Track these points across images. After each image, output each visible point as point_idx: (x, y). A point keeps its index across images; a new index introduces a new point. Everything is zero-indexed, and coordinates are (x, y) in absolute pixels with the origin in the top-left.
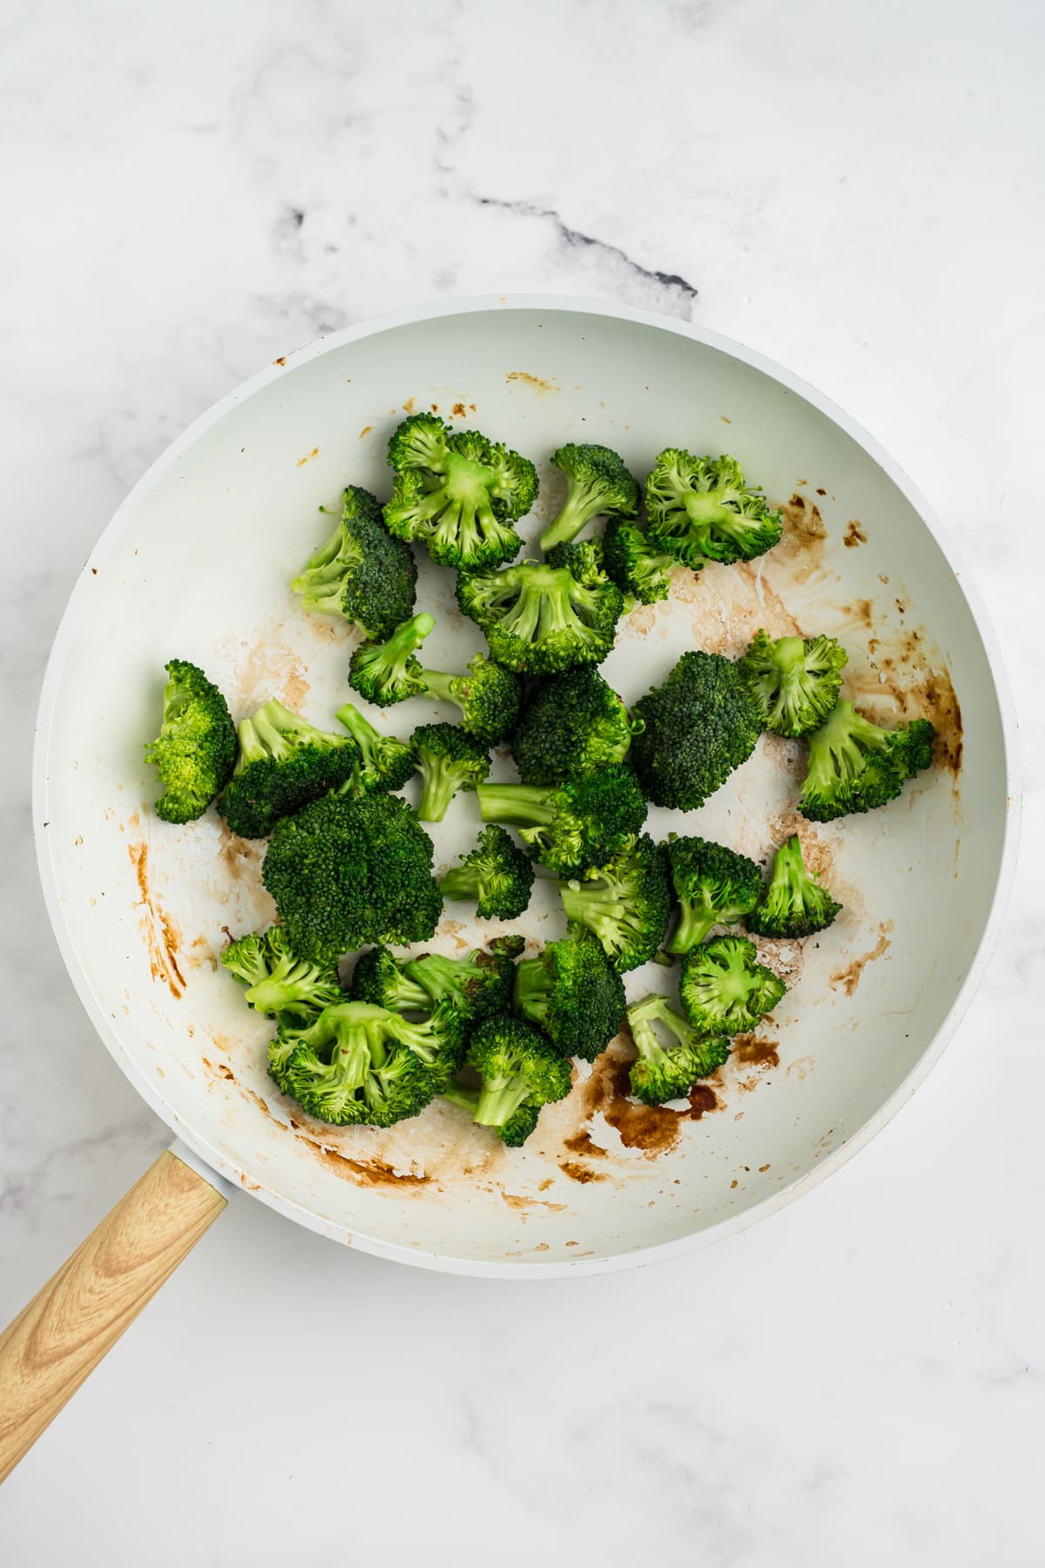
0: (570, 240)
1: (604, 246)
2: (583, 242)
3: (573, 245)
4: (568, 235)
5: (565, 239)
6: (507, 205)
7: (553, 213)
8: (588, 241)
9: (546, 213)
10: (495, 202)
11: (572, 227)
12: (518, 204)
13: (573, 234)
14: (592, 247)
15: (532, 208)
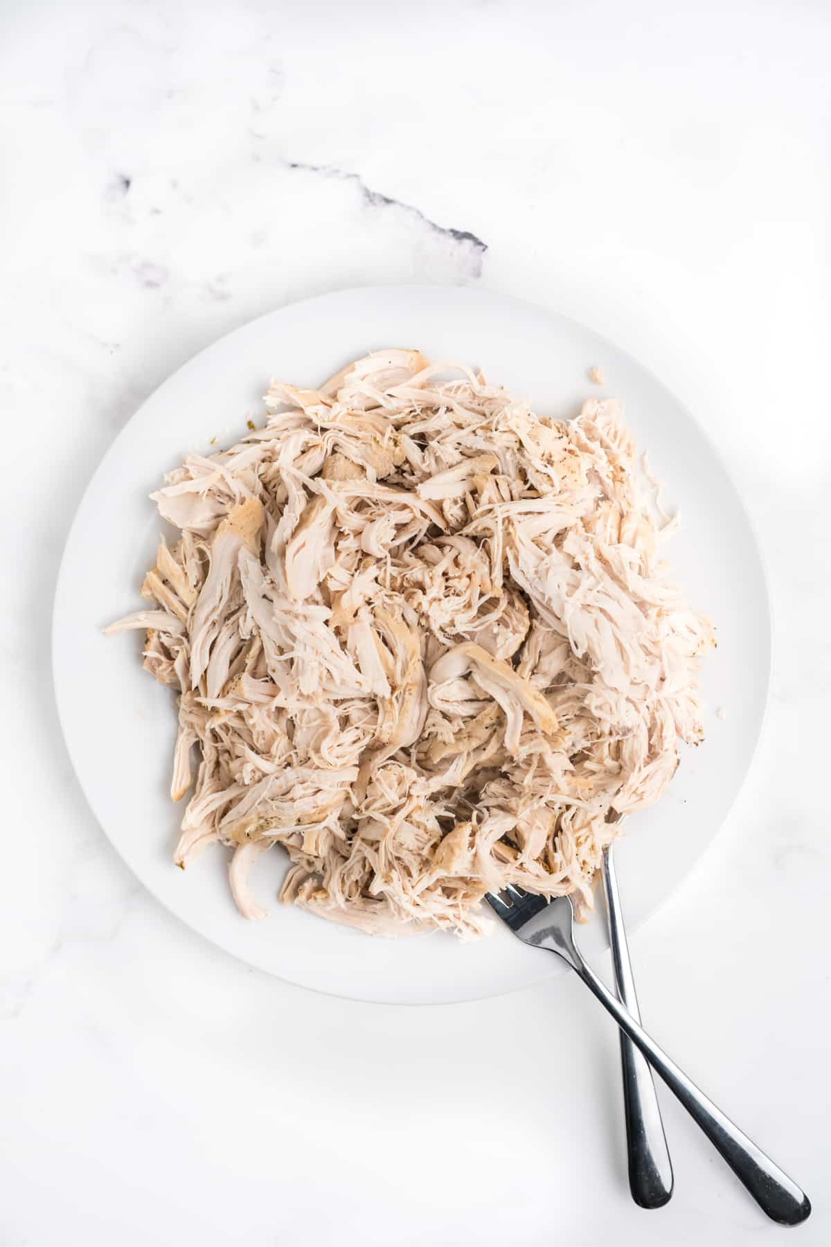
0: (371, 201)
1: (402, 205)
2: (383, 203)
3: (374, 204)
4: (370, 196)
5: (367, 199)
6: (315, 169)
7: (356, 176)
8: (388, 201)
9: (349, 176)
10: (303, 166)
11: (372, 189)
12: (324, 168)
13: (374, 194)
14: (391, 208)
15: (337, 171)
